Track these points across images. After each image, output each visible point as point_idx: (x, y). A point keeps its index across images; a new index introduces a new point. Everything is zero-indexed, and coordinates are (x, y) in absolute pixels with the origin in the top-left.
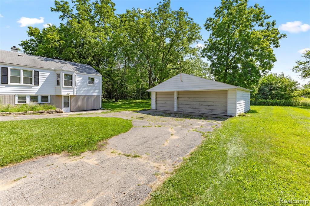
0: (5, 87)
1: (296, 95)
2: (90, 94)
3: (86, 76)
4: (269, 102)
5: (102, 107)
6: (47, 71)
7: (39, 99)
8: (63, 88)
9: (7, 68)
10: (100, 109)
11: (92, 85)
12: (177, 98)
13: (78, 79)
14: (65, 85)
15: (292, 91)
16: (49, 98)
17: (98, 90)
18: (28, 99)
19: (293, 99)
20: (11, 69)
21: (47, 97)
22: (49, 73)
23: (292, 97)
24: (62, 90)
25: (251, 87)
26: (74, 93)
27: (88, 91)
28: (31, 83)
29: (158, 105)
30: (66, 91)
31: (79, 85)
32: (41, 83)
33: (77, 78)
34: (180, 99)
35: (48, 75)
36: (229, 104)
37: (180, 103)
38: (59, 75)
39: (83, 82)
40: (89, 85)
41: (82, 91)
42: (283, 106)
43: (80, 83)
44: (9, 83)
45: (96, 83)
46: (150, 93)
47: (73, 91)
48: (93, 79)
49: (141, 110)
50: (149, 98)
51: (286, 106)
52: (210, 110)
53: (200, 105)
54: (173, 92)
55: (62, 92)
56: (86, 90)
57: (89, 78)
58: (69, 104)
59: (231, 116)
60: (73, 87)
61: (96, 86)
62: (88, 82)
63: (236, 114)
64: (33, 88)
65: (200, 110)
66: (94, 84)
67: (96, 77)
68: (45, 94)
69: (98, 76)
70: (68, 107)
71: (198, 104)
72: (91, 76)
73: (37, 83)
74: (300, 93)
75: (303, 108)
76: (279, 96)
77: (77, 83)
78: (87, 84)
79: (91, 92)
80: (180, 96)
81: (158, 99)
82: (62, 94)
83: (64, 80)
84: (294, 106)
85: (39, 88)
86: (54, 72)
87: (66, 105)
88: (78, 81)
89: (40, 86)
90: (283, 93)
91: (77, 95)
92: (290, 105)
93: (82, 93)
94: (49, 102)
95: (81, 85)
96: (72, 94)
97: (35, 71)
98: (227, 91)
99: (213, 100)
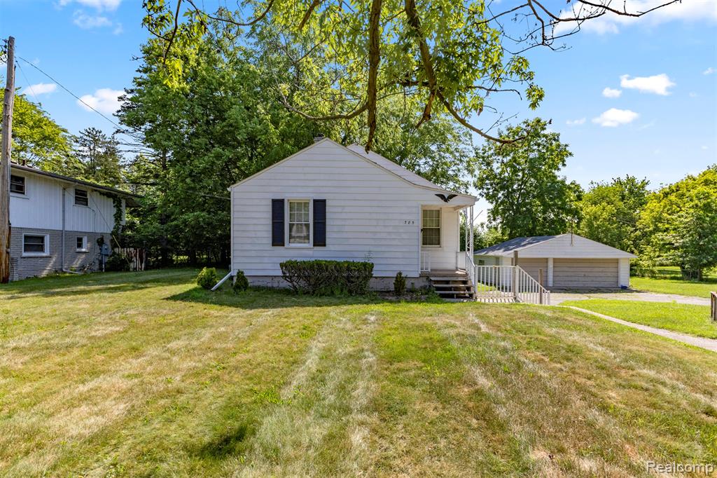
53: (584, 276)
98: (617, 259)
99: (601, 270)
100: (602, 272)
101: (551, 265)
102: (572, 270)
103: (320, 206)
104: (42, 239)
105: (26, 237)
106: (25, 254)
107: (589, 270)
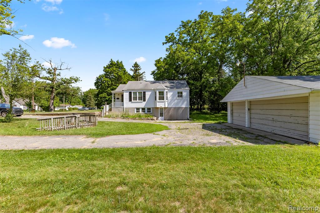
0: (130, 103)
2: (179, 106)
3: (176, 91)
5: (190, 118)
6: (149, 91)
7: (146, 110)
8: (158, 102)
9: (131, 92)
10: (188, 119)
11: (180, 98)
12: (249, 109)
13: (169, 95)
14: (159, 100)
16: (151, 109)
17: (186, 103)
18: (141, 110)
20: (133, 93)
21: (150, 109)
22: (151, 92)
24: (157, 104)
26: (165, 106)
27: (178, 103)
28: (142, 100)
29: (234, 118)
30: (160, 105)
31: (170, 99)
32: (147, 99)
33: (168, 93)
34: (252, 111)
35: (150, 94)
37: (253, 116)
38: (156, 93)
39: (173, 96)
40: (178, 98)
41: (173, 104)
43: (171, 97)
44: (132, 101)
45: (185, 96)
46: (226, 103)
47: (164, 104)
48: (181, 93)
49: (216, 123)
50: (226, 109)
52: (286, 130)
53: (273, 120)
55: (157, 105)
56: (176, 103)
57: (178, 93)
58: (164, 114)
60: (164, 101)
61: (184, 99)
62: (177, 96)
64: (143, 103)
65: (273, 128)
66: (182, 97)
67: (184, 91)
68: (149, 107)
69: (186, 90)
70: (163, 116)
71: (271, 119)
72: (180, 90)
73: (144, 100)
77: (169, 97)
78: (176, 98)
79: (180, 104)
80: (252, 107)
81: (234, 111)
82: (157, 107)
83: (158, 96)
85: (146, 103)
86: (153, 91)
87: (161, 115)
88: (170, 96)
89: (146, 101)
91: (169, 107)
93: (172, 105)
94: (151, 112)
95: (172, 99)
96: (164, 107)
97: (144, 92)
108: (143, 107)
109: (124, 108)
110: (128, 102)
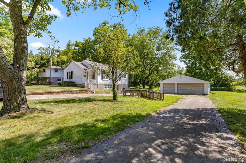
0: (102, 81)
1: (234, 84)
2: (125, 84)
4: (218, 89)
7: (110, 86)
12: (177, 86)
15: (231, 82)
17: (127, 82)
18: (107, 86)
19: (232, 87)
23: (231, 86)
25: (210, 80)
29: (164, 90)
30: (119, 83)
34: (178, 87)
36: (205, 89)
37: (178, 89)
40: (124, 78)
41: (123, 82)
42: (226, 91)
44: (103, 79)
51: (228, 91)
52: (195, 92)
53: (190, 90)
54: (175, 83)
58: (118, 89)
59: (206, 94)
63: (208, 93)
64: (109, 81)
65: (190, 92)
73: (110, 79)
74: (236, 82)
75: (237, 92)
76: (224, 85)
80: (178, 85)
81: (164, 87)
84: (233, 91)
90: (226, 83)
92: (230, 90)
94: (112, 88)
98: (204, 83)
99: (196, 87)
100: (197, 88)
101: (176, 85)
102: (185, 87)
103: (72, 72)
104: (61, 79)
105: (58, 79)
106: (57, 82)
107: (192, 87)
108: (109, 84)
109: (98, 85)
110: (100, 80)
